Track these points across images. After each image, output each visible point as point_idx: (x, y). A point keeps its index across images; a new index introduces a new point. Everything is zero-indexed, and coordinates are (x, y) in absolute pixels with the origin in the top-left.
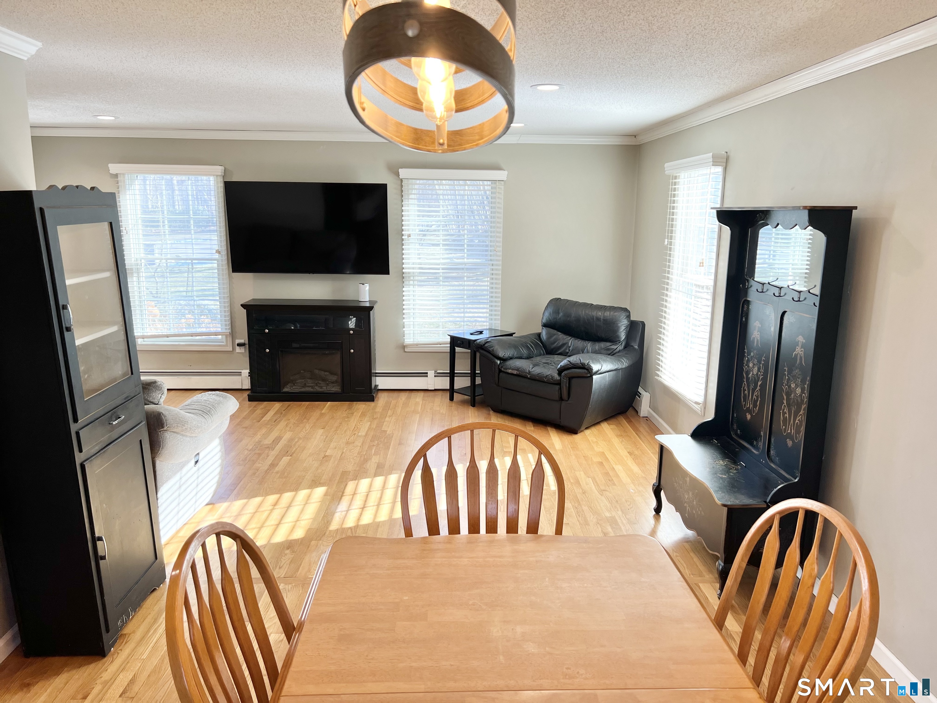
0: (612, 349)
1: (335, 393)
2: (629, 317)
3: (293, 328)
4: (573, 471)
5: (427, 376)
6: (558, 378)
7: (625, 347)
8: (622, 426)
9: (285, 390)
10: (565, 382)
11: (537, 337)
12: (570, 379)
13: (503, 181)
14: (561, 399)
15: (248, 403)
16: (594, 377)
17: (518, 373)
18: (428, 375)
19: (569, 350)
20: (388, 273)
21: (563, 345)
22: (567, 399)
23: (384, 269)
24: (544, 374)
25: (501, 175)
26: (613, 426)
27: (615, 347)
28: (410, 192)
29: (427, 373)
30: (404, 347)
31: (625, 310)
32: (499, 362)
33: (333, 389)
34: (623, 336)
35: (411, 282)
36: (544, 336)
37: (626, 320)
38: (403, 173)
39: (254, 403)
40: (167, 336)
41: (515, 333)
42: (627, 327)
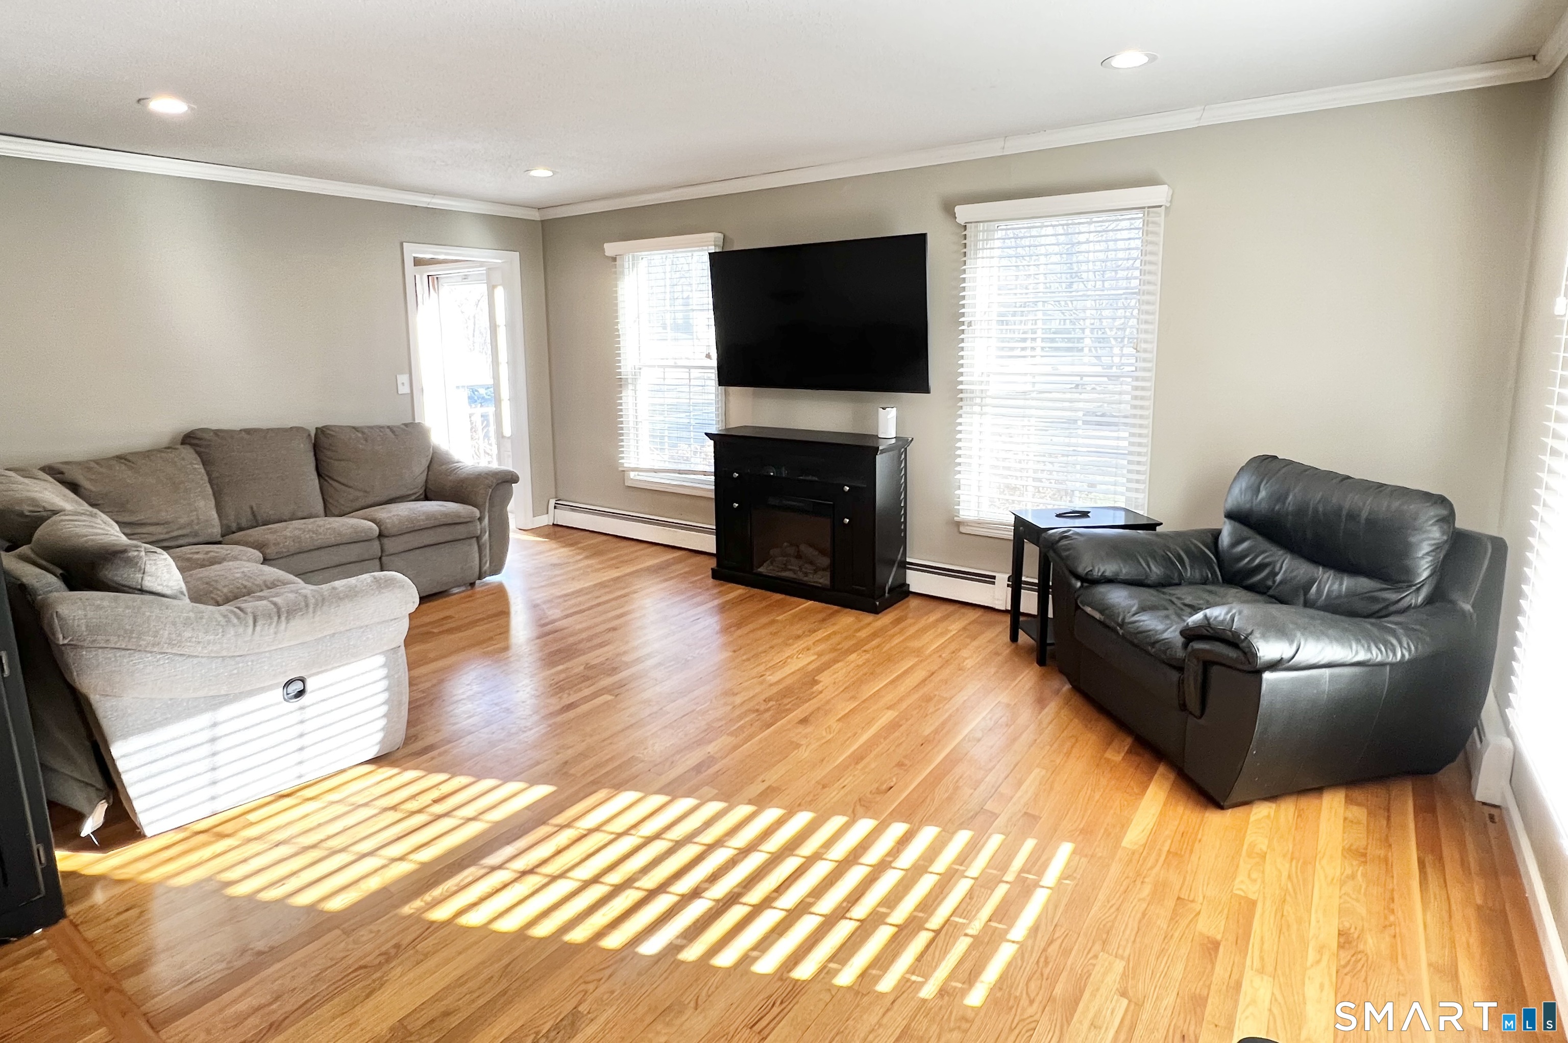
0: (1384, 600)
1: (823, 589)
2: (1448, 518)
3: (772, 474)
4: (1097, 947)
5: (993, 583)
6: (1180, 654)
7: (1430, 600)
8: (1388, 818)
9: (761, 570)
10: (1193, 669)
11: (1209, 540)
12: (1207, 665)
13: (1160, 206)
14: (1183, 707)
15: (711, 581)
16: (1267, 676)
17: (1102, 618)
18: (996, 581)
19: (1274, 582)
20: (927, 391)
21: (1262, 567)
22: (1198, 713)
23: (920, 384)
24: (1149, 636)
25: (1157, 194)
26: (1359, 813)
27: (1394, 596)
28: (980, 245)
29: (994, 577)
30: (958, 524)
31: (1441, 501)
32: (1079, 584)
33: (821, 581)
34: (1424, 569)
35: (977, 409)
36: (1225, 539)
37: (1435, 528)
38: (963, 213)
39: (717, 582)
40: (656, 471)
41: (1162, 524)
42: (1437, 548)
